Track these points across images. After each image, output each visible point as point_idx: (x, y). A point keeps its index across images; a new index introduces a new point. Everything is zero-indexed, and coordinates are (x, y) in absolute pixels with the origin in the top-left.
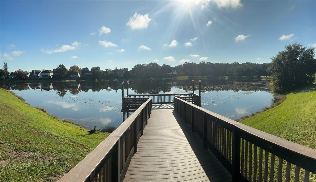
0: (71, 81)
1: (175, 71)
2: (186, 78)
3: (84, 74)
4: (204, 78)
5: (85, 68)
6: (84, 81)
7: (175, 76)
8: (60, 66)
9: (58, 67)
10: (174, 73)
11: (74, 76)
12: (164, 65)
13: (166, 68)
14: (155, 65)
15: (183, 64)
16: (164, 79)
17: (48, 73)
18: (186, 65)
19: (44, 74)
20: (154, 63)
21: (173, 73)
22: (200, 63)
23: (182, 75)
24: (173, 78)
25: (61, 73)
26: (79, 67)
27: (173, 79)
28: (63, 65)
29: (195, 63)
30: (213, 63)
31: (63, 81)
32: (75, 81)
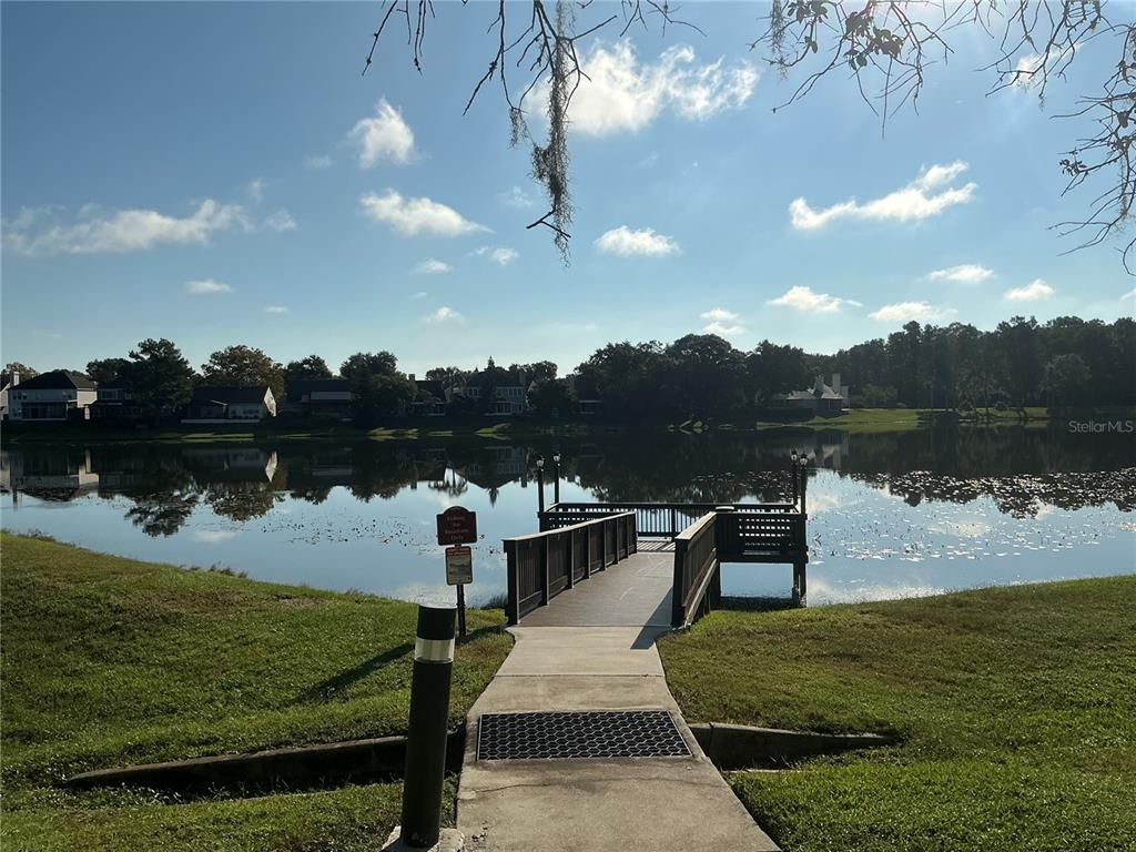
0: (220, 438)
1: (836, 378)
2: (905, 420)
3: (305, 399)
4: (1026, 419)
5: (306, 362)
6: (303, 436)
7: (832, 408)
8: (148, 347)
9: (132, 355)
10: (829, 394)
11: (240, 409)
12: (765, 346)
13: (780, 364)
14: (711, 347)
15: (893, 337)
16: (761, 426)
17: (64, 393)
18: (913, 341)
19: (32, 395)
20: (705, 337)
21: (818, 393)
22: (1003, 326)
23: (880, 404)
24: (818, 419)
25: (151, 394)
26: (267, 353)
27: (817, 424)
28: (164, 344)
29: (971, 330)
30: (1095, 323)
31: (170, 438)
32: (247, 437)
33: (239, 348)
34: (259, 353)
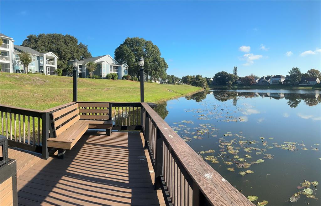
8: (294, 69)
9: (290, 71)
11: (311, 82)
25: (293, 79)
26: (319, 70)
28: (297, 68)
31: (296, 88)
33: (313, 69)
34: (317, 70)
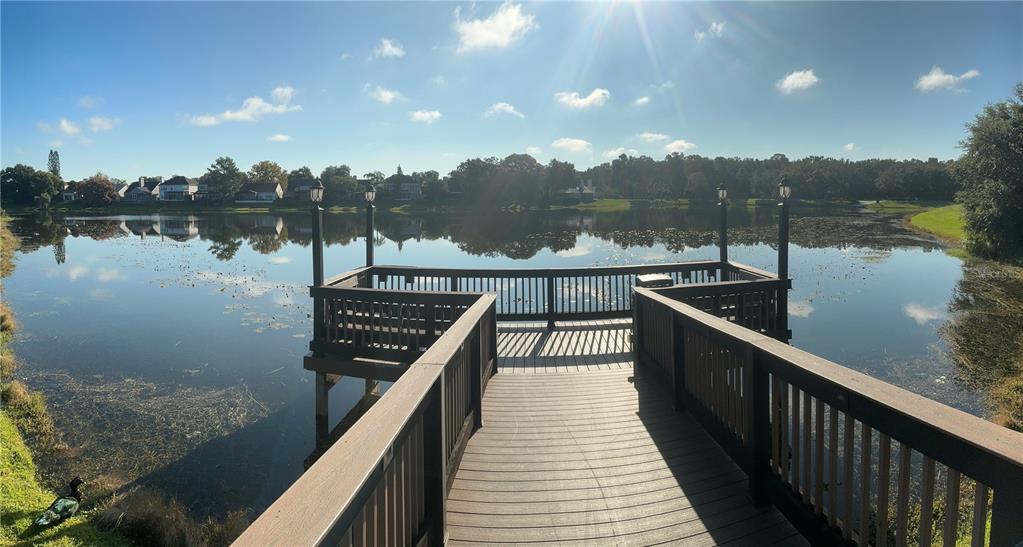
0: (252, 210)
1: (590, 182)
2: (624, 205)
3: (296, 190)
4: (679, 204)
5: (300, 170)
6: (293, 210)
7: (588, 198)
8: (220, 162)
9: (213, 166)
10: (587, 190)
11: (264, 195)
12: (554, 161)
13: (562, 172)
14: (525, 161)
15: (614, 162)
16: (553, 208)
17: (186, 187)
18: (623, 163)
19: (169, 188)
20: (523, 155)
21: (582, 190)
22: (668, 157)
23: (611, 197)
24: (582, 204)
25: (221, 186)
26: (279, 165)
27: (582, 206)
28: (228, 160)
29: (650, 160)
30: (706, 159)
31: (228, 210)
32: (266, 210)
33: (266, 162)
34: (275, 165)
